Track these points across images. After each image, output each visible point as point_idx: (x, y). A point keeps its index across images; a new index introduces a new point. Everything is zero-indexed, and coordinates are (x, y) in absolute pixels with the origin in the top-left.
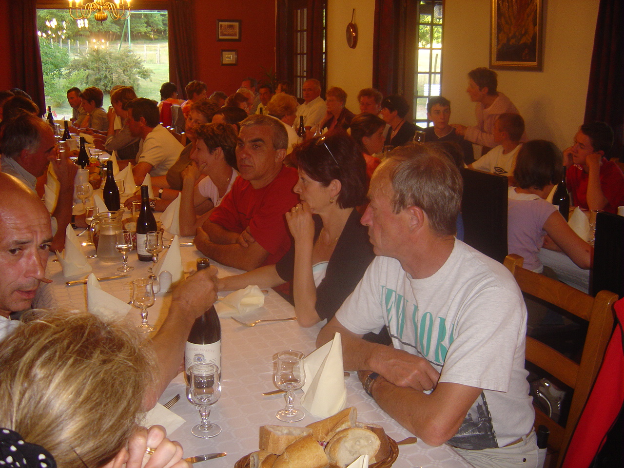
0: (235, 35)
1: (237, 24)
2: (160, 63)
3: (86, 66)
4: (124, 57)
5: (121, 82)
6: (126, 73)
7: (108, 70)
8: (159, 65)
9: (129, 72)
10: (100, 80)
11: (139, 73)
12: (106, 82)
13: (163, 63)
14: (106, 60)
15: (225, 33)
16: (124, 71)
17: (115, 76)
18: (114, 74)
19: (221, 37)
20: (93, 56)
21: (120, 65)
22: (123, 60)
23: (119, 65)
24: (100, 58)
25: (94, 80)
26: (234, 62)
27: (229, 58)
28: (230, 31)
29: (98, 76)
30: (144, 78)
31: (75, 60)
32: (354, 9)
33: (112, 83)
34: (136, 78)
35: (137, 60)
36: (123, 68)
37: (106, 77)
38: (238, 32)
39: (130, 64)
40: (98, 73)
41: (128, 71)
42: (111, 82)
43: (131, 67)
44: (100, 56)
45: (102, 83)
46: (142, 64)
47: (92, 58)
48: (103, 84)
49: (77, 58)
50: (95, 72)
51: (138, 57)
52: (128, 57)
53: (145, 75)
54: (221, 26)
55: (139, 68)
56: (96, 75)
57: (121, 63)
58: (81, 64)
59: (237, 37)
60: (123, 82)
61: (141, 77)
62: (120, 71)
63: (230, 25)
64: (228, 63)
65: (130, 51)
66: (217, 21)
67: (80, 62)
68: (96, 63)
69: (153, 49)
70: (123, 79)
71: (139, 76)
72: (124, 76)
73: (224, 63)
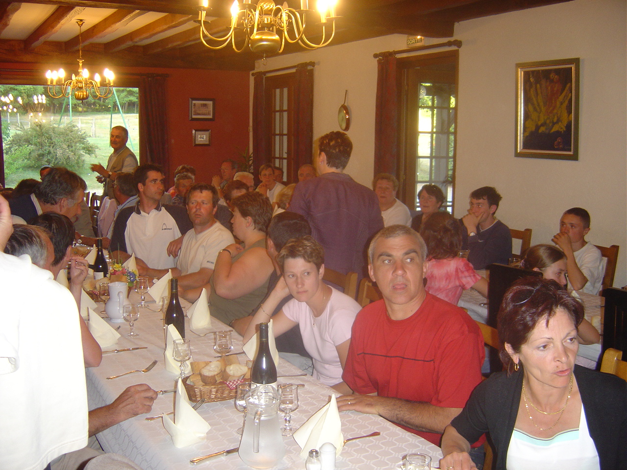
0: (209, 114)
1: (210, 103)
2: (95, 137)
3: (28, 141)
4: (68, 132)
5: (66, 158)
6: (71, 149)
7: (52, 145)
8: (94, 138)
9: (74, 148)
10: (43, 155)
11: (84, 148)
12: (49, 158)
13: (98, 137)
14: (50, 135)
15: (199, 112)
16: (69, 146)
17: (59, 152)
18: (58, 150)
19: (194, 117)
20: (36, 131)
21: (65, 140)
22: (67, 135)
23: (63, 141)
24: (43, 133)
25: (37, 156)
26: (207, 143)
27: (202, 138)
28: (203, 110)
29: (40, 152)
30: (89, 154)
31: (17, 135)
32: (346, 91)
33: (57, 158)
34: (81, 154)
35: (82, 135)
36: (67, 144)
37: (49, 153)
38: (212, 111)
39: (74, 139)
40: (41, 148)
41: (72, 147)
42: (54, 158)
43: (76, 143)
44: (43, 131)
45: (45, 159)
46: (88, 139)
47: (35, 133)
48: (47, 160)
49: (19, 132)
50: (38, 148)
51: (83, 132)
52: (72, 132)
53: (89, 151)
54: (195, 104)
55: (83, 144)
56: (39, 150)
57: (65, 138)
58: (24, 139)
59: (211, 117)
60: (68, 158)
61: (86, 153)
62: (65, 147)
63: (203, 104)
64: (202, 143)
65: (74, 126)
66: (190, 99)
67: (22, 137)
68: (39, 138)
69: (85, 121)
70: (68, 155)
71: (83, 152)
72: (69, 152)
73: (197, 143)
